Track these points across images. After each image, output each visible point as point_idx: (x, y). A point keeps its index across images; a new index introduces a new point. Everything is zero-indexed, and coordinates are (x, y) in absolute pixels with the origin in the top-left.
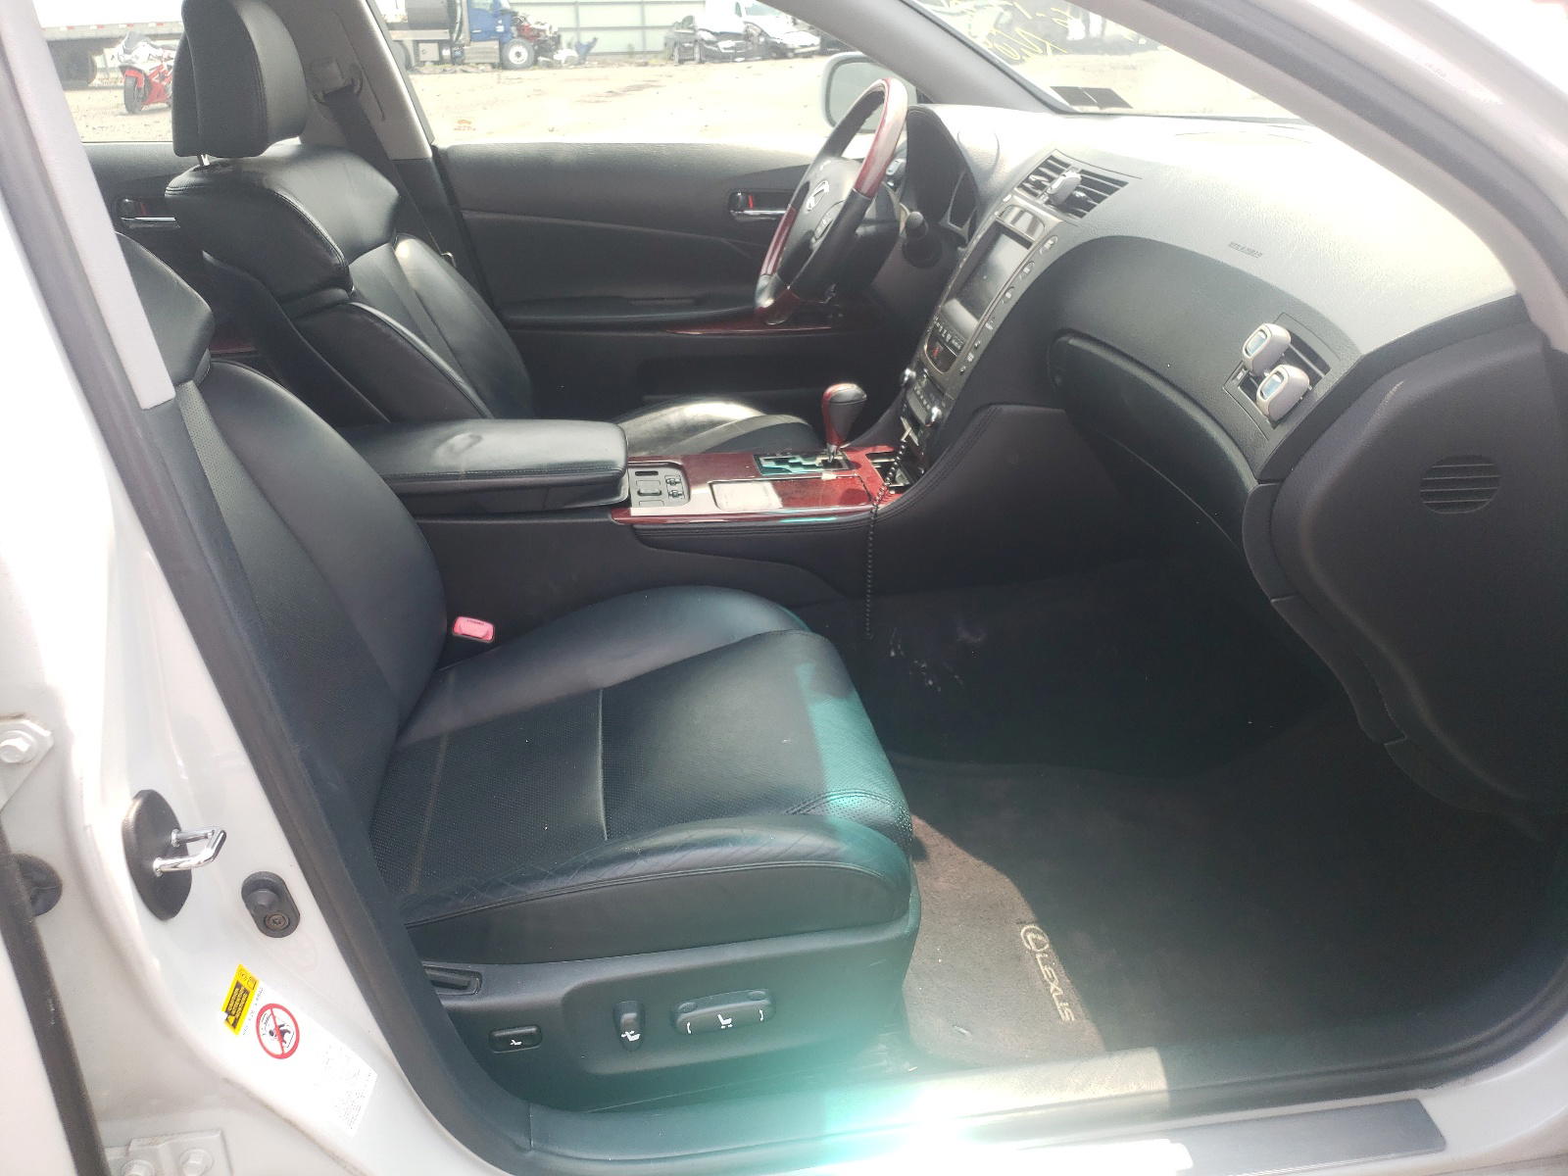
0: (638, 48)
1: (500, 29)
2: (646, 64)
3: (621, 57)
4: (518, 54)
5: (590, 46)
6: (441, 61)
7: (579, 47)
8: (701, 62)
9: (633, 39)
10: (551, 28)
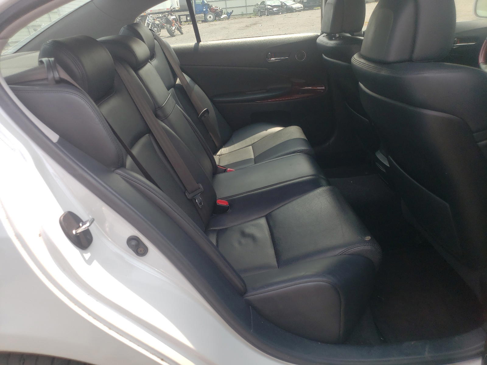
0: (244, 13)
1: (205, 10)
2: (251, 17)
3: (239, 16)
4: (210, 17)
5: (231, 13)
6: (187, 21)
7: (227, 14)
8: (268, 15)
9: (243, 10)
10: (219, 8)
